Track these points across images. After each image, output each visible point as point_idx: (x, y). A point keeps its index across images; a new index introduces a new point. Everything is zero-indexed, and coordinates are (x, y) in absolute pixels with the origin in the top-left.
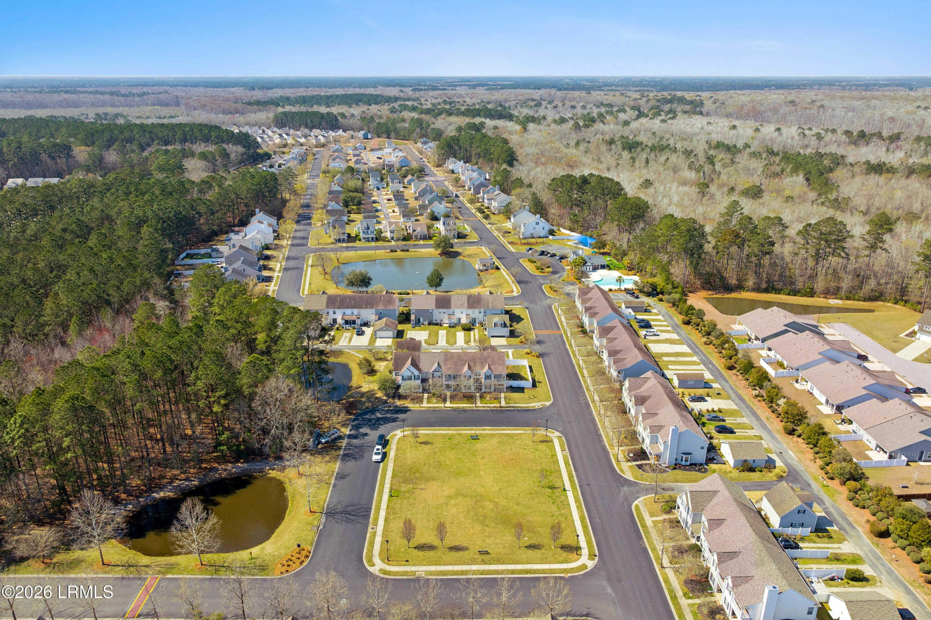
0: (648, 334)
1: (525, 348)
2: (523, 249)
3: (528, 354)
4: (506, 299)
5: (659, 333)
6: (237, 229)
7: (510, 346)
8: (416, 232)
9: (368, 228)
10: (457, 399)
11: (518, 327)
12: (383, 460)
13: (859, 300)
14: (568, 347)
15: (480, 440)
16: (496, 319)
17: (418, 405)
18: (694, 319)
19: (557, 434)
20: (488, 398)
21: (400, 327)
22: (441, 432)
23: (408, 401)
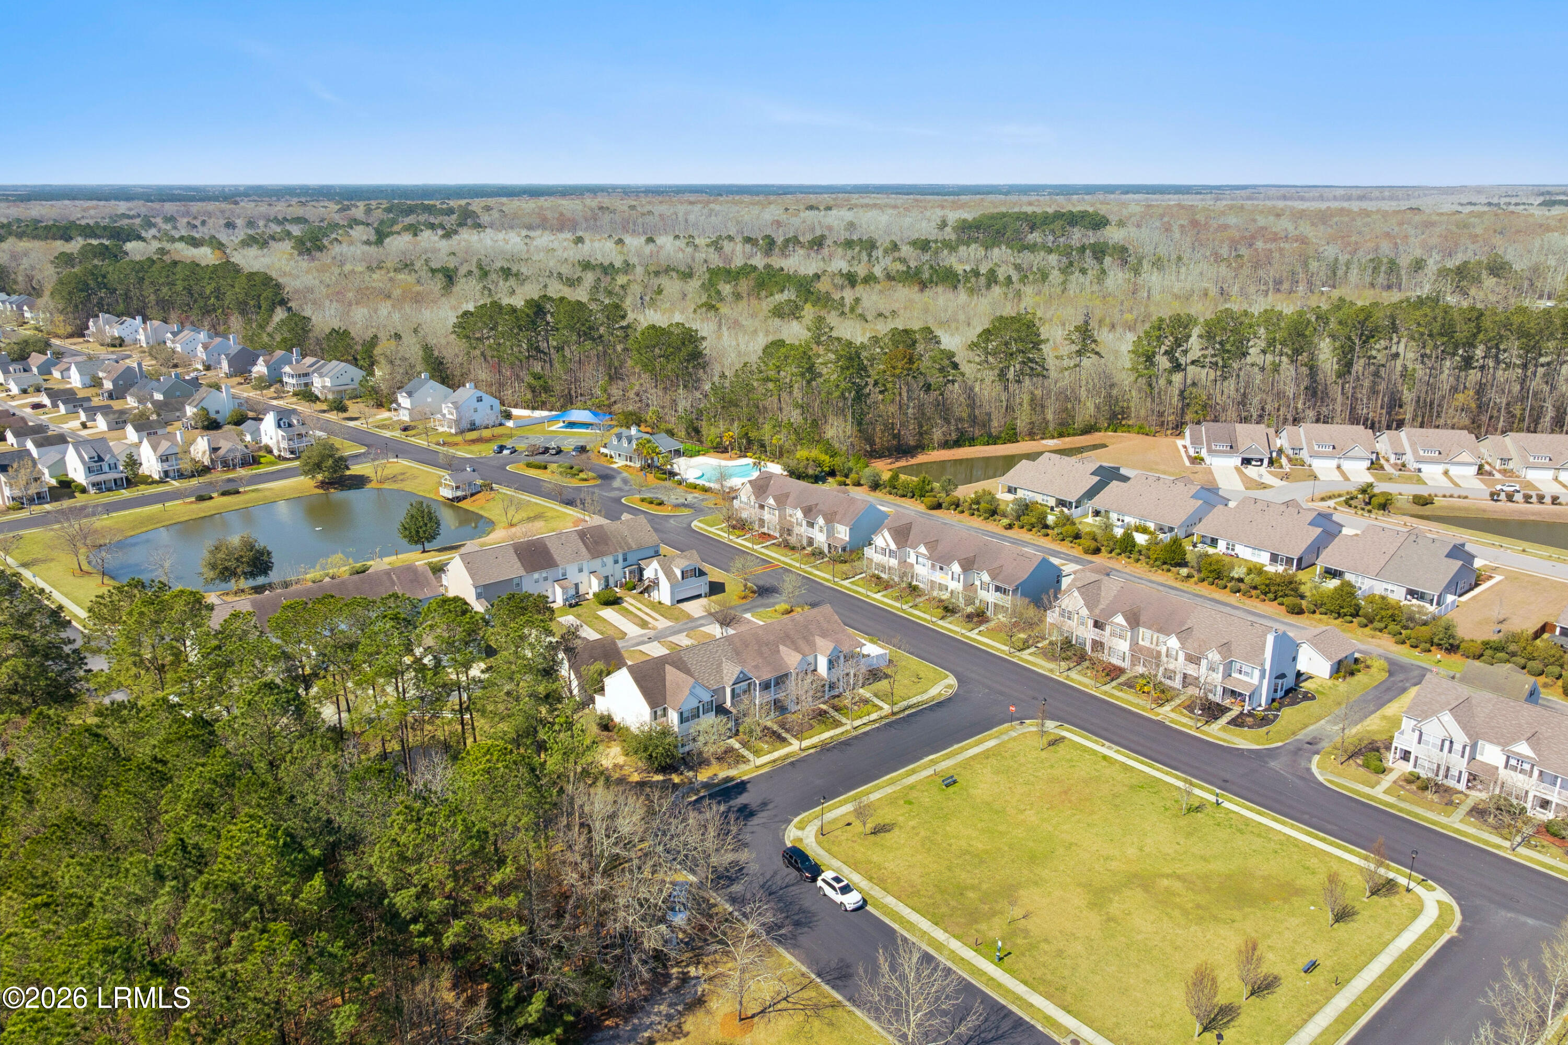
2: (485, 450)
8: (221, 453)
9: (100, 459)
10: (801, 728)
13: (1074, 435)
15: (961, 781)
16: (682, 562)
17: (746, 767)
18: (946, 498)
19: (1050, 723)
20: (850, 708)
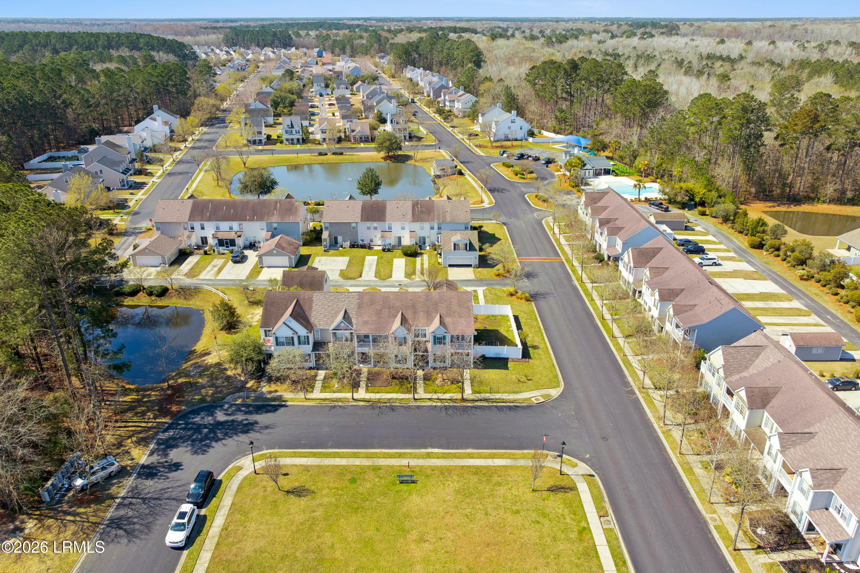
0: (705, 262)
1: (505, 285)
2: (496, 153)
3: (512, 295)
4: (472, 211)
5: (720, 262)
6: (126, 129)
7: (479, 282)
8: (355, 133)
9: (292, 127)
10: (379, 383)
11: (492, 251)
12: (190, 541)
14: (576, 283)
15: (419, 485)
16: (458, 237)
17: (301, 395)
18: (769, 240)
19: (583, 468)
20: (438, 382)
21: (304, 251)
22: (338, 461)
23: (285, 386)
